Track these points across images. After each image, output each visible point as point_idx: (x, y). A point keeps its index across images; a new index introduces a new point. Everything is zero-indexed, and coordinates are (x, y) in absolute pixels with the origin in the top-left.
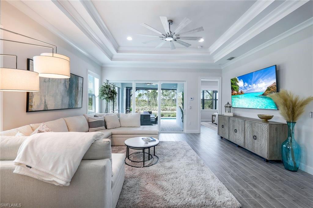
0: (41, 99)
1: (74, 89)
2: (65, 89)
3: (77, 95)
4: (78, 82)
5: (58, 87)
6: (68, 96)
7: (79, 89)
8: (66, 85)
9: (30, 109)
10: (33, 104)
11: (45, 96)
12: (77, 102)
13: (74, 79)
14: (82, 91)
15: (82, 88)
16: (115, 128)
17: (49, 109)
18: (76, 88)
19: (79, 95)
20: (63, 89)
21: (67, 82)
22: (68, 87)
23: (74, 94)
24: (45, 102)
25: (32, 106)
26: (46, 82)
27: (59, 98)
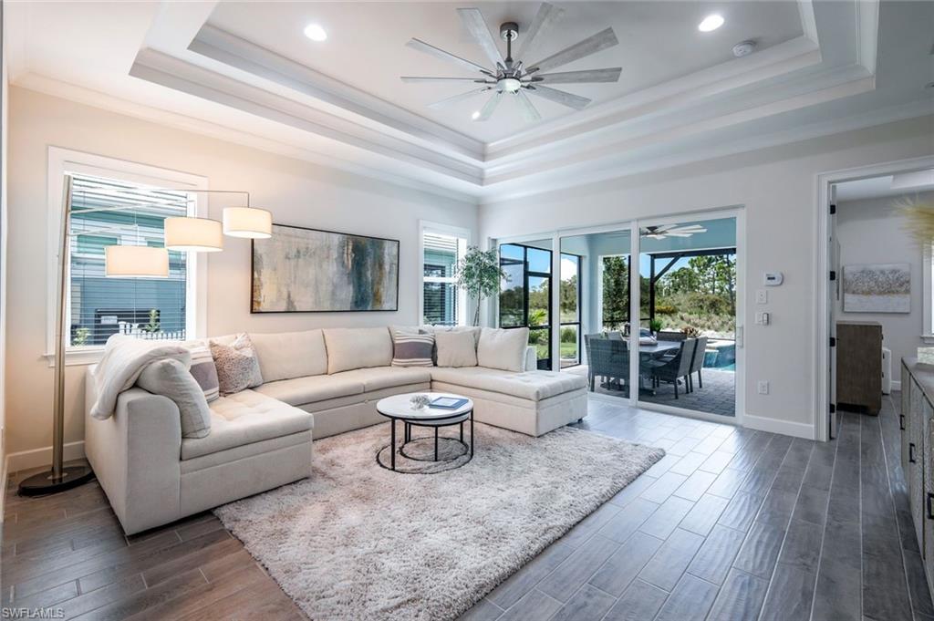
0: (279, 291)
1: (369, 268)
2: (341, 269)
3: (378, 281)
4: (383, 254)
5: (321, 267)
6: (349, 284)
7: (387, 267)
8: (344, 262)
9: (256, 307)
10: (262, 299)
11: (288, 285)
12: (381, 297)
13: (369, 247)
14: (395, 271)
15: (395, 267)
16: (461, 367)
17: (298, 310)
18: (375, 265)
19: (386, 281)
20: (335, 269)
21: (345, 255)
22: (350, 267)
23: (370, 279)
24: (289, 296)
25: (259, 303)
26: (289, 259)
27: (325, 289)
